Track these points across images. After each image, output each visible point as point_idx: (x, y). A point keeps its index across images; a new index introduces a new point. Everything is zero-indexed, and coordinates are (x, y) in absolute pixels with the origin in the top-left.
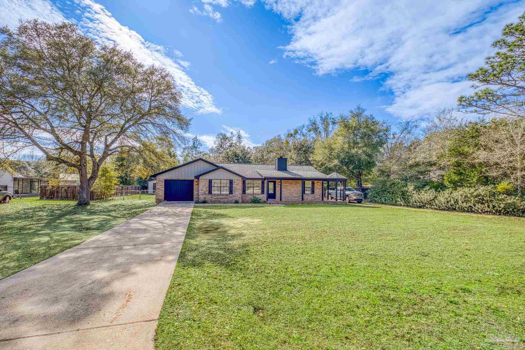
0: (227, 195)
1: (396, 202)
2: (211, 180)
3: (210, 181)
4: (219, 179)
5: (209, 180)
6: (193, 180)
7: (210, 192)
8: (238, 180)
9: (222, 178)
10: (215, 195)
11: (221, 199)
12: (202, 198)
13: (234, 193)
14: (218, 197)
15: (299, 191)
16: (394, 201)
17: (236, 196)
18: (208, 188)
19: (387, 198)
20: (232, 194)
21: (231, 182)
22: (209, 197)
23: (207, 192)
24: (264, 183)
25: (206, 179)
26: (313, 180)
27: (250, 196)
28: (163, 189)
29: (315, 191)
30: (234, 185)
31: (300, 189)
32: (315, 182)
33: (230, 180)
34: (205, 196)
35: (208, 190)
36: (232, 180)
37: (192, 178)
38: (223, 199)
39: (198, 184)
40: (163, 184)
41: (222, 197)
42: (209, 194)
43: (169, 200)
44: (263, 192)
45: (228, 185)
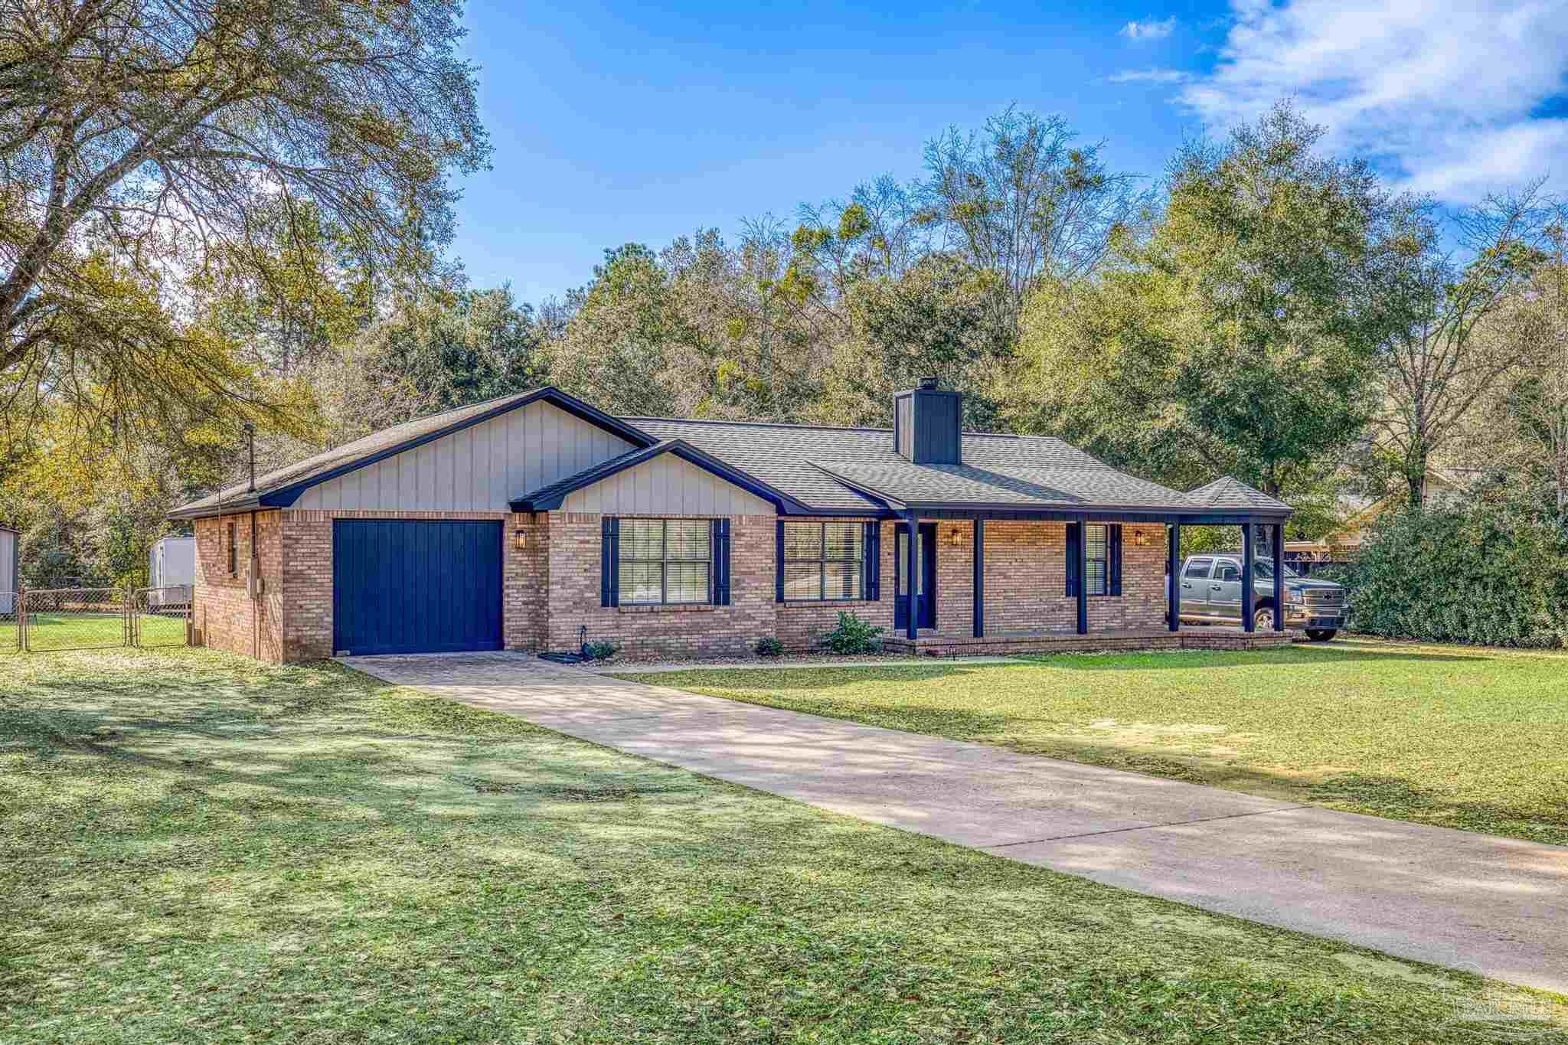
0: (696, 608)
1: (1525, 630)
2: (616, 520)
3: (610, 528)
4: (656, 513)
5: (605, 520)
6: (501, 523)
7: (609, 596)
8: (755, 520)
9: (672, 511)
10: (637, 608)
11: (666, 631)
12: (564, 629)
13: (739, 598)
14: (653, 622)
15: (1048, 579)
16: (1514, 625)
17: (749, 617)
18: (598, 572)
19: (1470, 612)
20: (727, 602)
21: (721, 533)
22: (602, 627)
23: (594, 596)
24: (877, 538)
25: (588, 518)
26: (1116, 520)
27: (810, 616)
28: (327, 579)
29: (1126, 579)
30: (738, 552)
31: (1058, 567)
32: (1128, 527)
33: (717, 521)
34: (578, 618)
35: (598, 583)
36: (727, 522)
37: (498, 509)
38: (678, 632)
39: (536, 551)
40: (328, 547)
41: (672, 619)
42: (605, 604)
43: (360, 648)
44: (872, 591)
45: (704, 551)
